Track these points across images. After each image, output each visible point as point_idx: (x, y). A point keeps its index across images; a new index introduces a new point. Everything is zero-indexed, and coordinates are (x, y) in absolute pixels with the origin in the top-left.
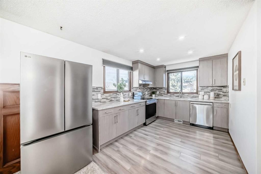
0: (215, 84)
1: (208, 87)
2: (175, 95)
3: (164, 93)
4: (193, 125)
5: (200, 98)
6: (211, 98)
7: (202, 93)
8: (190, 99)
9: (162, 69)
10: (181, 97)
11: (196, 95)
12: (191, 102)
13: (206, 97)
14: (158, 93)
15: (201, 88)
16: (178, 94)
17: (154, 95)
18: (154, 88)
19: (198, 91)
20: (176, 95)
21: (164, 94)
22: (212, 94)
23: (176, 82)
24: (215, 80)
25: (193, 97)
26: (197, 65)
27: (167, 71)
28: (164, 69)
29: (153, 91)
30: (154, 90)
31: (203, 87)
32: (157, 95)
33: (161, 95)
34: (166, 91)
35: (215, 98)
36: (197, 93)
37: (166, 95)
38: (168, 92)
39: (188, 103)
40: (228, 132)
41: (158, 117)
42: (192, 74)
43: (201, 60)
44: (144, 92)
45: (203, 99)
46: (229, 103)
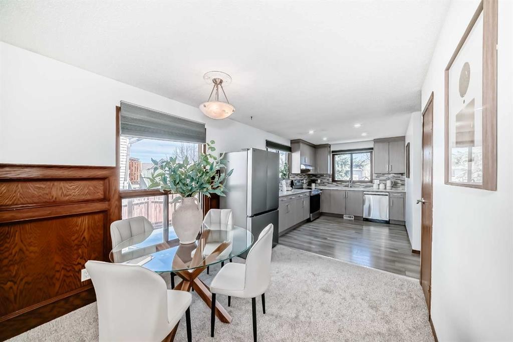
0: (391, 170)
1: (384, 174)
2: (343, 184)
3: (328, 181)
4: (367, 220)
5: (375, 187)
6: (387, 188)
7: (376, 182)
8: (362, 189)
9: (326, 149)
10: (351, 187)
11: (370, 184)
12: (365, 193)
13: (382, 186)
14: (319, 181)
15: (376, 175)
16: (347, 183)
17: (313, 185)
18: (314, 175)
19: (372, 179)
20: (345, 184)
21: (328, 183)
22: (389, 183)
23: (340, 167)
24: (391, 166)
25: (366, 187)
26: (372, 146)
27: (333, 152)
28: (329, 149)
29: (312, 179)
30: (314, 178)
31: (379, 175)
32: (317, 185)
33: (323, 184)
34: (331, 179)
35: (392, 187)
36: (371, 182)
37: (330, 185)
38: (334, 181)
39: (361, 194)
40: (405, 226)
41: (322, 214)
42: (365, 156)
43: (376, 141)
44: (302, 180)
45: (379, 189)
46: (405, 193)
